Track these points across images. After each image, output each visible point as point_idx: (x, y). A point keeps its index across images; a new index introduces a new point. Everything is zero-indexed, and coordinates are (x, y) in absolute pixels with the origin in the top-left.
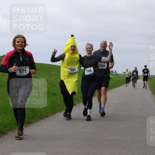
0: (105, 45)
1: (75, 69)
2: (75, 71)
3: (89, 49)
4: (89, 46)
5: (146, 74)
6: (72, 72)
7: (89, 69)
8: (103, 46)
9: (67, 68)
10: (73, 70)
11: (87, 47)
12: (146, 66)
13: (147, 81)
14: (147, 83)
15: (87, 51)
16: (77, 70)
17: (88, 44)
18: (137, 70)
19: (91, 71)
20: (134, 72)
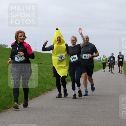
0: (87, 39)
1: (63, 57)
2: (63, 59)
3: (73, 41)
4: (73, 39)
5: (121, 60)
6: (61, 59)
7: (73, 56)
8: (86, 40)
9: (57, 56)
10: (62, 57)
11: (72, 39)
12: (120, 53)
13: (122, 66)
14: (122, 68)
15: (72, 42)
16: (64, 58)
17: (73, 37)
18: (113, 56)
19: (75, 58)
20: (111, 58)
